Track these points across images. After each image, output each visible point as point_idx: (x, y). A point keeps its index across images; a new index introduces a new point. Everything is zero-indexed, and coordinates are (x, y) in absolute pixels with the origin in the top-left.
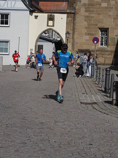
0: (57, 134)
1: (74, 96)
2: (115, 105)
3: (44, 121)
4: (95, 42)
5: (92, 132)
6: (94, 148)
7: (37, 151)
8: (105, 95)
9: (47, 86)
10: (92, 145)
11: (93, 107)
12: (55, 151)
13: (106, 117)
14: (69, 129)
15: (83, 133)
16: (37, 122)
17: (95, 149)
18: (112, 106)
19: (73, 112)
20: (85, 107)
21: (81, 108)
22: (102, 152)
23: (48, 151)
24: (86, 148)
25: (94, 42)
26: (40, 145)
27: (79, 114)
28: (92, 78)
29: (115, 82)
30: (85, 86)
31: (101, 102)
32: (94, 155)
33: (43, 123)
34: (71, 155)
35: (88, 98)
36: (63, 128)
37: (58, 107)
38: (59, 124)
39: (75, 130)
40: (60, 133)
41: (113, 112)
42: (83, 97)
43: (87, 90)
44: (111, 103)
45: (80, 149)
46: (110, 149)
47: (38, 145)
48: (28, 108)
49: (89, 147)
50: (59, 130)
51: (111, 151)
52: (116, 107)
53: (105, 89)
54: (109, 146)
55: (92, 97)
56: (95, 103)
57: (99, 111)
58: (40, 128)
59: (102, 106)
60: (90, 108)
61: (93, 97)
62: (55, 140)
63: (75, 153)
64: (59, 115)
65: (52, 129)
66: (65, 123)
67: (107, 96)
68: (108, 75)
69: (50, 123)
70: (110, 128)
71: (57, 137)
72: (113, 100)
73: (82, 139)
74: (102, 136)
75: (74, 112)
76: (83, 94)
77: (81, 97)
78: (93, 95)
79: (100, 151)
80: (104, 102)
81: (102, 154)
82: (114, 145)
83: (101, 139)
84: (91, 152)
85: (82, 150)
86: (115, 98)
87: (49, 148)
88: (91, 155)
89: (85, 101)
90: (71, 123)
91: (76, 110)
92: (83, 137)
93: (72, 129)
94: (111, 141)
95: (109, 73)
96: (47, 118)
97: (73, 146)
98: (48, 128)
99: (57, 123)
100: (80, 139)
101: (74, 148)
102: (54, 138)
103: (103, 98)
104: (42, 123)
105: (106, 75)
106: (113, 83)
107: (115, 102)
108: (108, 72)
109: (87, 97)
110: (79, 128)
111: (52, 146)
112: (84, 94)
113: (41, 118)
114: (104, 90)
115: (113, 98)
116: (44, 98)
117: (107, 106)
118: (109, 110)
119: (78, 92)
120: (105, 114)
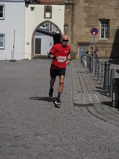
0: (33, 156)
1: (67, 96)
2: (115, 107)
3: (21, 134)
4: (94, 33)
5: (83, 151)
9: (39, 84)
11: (88, 110)
13: (103, 125)
14: (52, 146)
15: (70, 152)
16: (12, 135)
18: (111, 109)
19: (62, 119)
20: (78, 111)
21: (73, 112)
25: (92, 34)
27: (70, 121)
28: (91, 73)
29: (115, 79)
30: (82, 82)
31: (98, 103)
33: (19, 136)
35: (84, 98)
36: (43, 145)
37: (45, 112)
38: (39, 138)
39: (59, 147)
40: (37, 154)
41: (112, 117)
42: (79, 96)
43: (84, 88)
48: (6, 114)
52: (115, 110)
53: (104, 86)
55: (88, 97)
56: (91, 105)
57: (95, 116)
59: (99, 109)
60: (84, 112)
61: (90, 96)
64: (44, 124)
66: (49, 136)
67: (106, 95)
68: (107, 70)
69: (28, 136)
70: (107, 143)
72: (113, 101)
75: (64, 119)
76: (78, 92)
77: (75, 97)
78: (90, 94)
86: (114, 99)
89: (80, 102)
90: (56, 136)
91: (66, 115)
93: (55, 146)
95: (109, 68)
98: (23, 145)
99: (36, 137)
103: (102, 98)
105: (105, 70)
106: (113, 80)
108: (107, 66)
109: (83, 96)
110: (65, 145)
112: (80, 92)
113: (19, 128)
115: (112, 99)
116: (31, 98)
117: (105, 109)
118: (107, 115)
119: (73, 90)
120: (102, 120)
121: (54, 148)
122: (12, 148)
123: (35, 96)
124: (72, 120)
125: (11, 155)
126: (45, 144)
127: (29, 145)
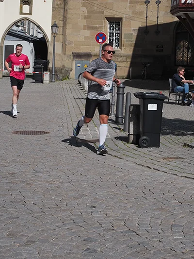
0: (38, 191)
1: (65, 130)
2: (132, 143)
3: (16, 171)
4: (100, 41)
5: (96, 187)
6: (98, 212)
7: (5, 219)
8: (116, 128)
10: (95, 207)
11: (97, 147)
12: (35, 219)
13: (117, 162)
14: (58, 182)
15: (81, 188)
16: (5, 172)
17: (99, 214)
18: (128, 145)
19: (64, 156)
22: (111, 218)
23: (22, 219)
24: (85, 212)
25: (98, 41)
26: (10, 210)
27: (75, 158)
29: (132, 105)
31: (109, 138)
32: (98, 224)
33: (15, 174)
34: (60, 224)
35: (89, 133)
36: (47, 182)
37: (40, 148)
38: (41, 175)
39: (67, 184)
40: (42, 190)
41: (129, 154)
44: (125, 139)
45: (75, 215)
46: (124, 213)
47: (7, 211)
49: (89, 210)
50: (41, 184)
51: (125, 217)
52: (134, 146)
53: (117, 117)
54: (122, 209)
55: (95, 131)
58: (9, 183)
59: (111, 145)
61: (97, 130)
62: (35, 201)
63: (68, 220)
64: (42, 161)
65: (30, 184)
66: (52, 173)
67: (119, 129)
68: (121, 95)
69: (26, 173)
70: (125, 180)
71: (37, 196)
72: (129, 135)
73: (78, 198)
74: (111, 192)
75: (67, 156)
78: (96, 128)
79: (109, 217)
80: (115, 138)
81: (112, 221)
82: (131, 207)
83: (110, 198)
84: (93, 219)
85: (80, 215)
86: (132, 132)
87: (24, 215)
88: (93, 224)
89: (84, 138)
90: (61, 174)
91: (69, 152)
92: (81, 196)
93: (62, 183)
94: (126, 201)
95: (123, 91)
96: (22, 166)
97: (64, 211)
98: (22, 182)
99: (37, 174)
100: (75, 198)
101: (65, 213)
102: (33, 198)
103: (114, 132)
104: (13, 174)
105: (118, 94)
106: (130, 107)
107: (132, 138)
108: (121, 89)
109: (87, 130)
110: (74, 182)
111: (30, 212)
113: (11, 165)
114: (114, 118)
115: (129, 132)
116: (17, 132)
117: (119, 145)
118: (123, 152)
119: (73, 123)
120: (116, 158)
121: (61, 184)
122: (11, 184)
123: (20, 130)
124: (77, 157)
125: (12, 191)
126: (50, 181)
127: (30, 182)
